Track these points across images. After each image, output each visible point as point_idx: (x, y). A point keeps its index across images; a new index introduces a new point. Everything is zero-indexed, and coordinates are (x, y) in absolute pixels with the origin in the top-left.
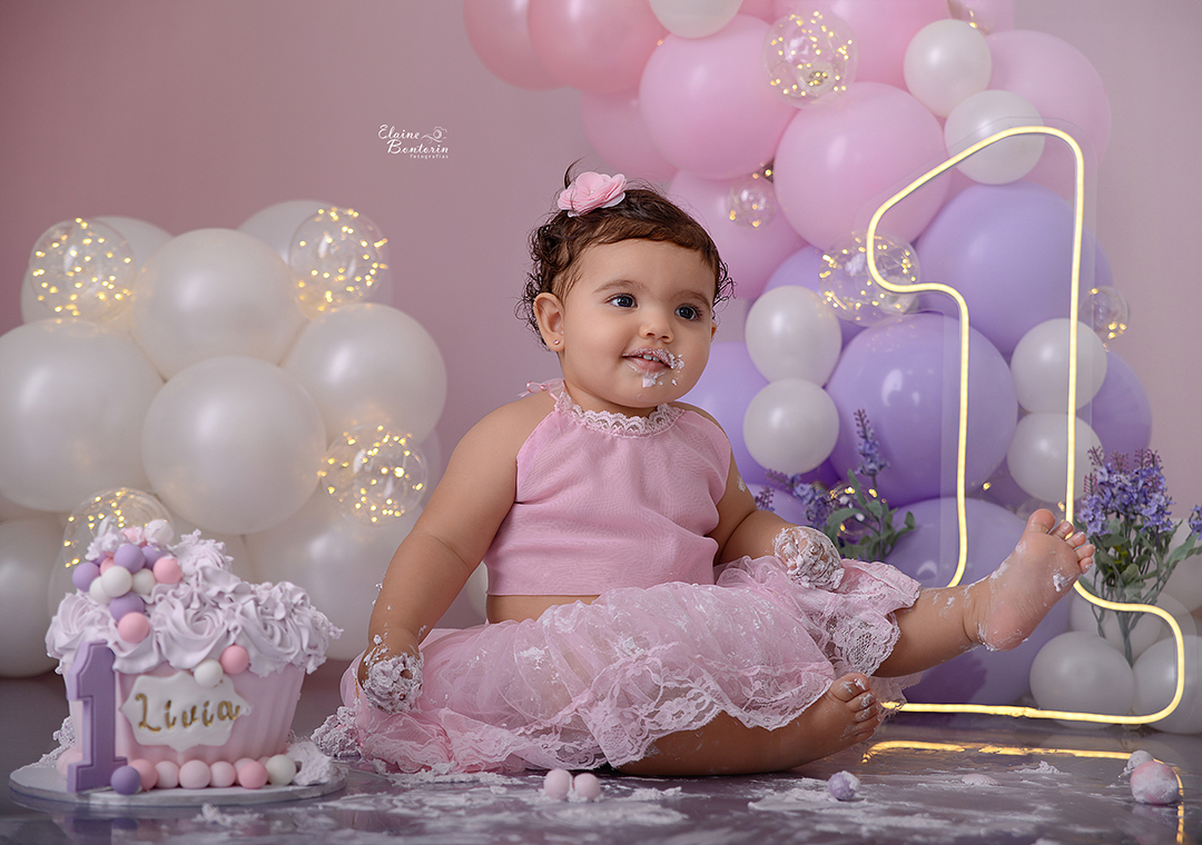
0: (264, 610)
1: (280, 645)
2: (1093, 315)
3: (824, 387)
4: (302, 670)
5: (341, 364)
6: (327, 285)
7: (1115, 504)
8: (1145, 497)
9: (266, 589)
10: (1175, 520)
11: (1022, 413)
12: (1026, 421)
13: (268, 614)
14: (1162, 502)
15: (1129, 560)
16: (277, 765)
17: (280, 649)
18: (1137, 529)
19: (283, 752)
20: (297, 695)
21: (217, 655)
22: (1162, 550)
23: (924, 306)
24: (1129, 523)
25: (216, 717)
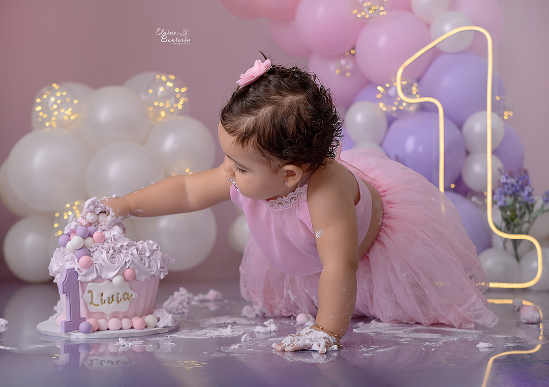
0: (141, 253)
1: (148, 268)
2: (498, 109)
3: (381, 145)
4: (158, 278)
5: (169, 143)
6: (162, 109)
7: (510, 192)
8: (522, 188)
9: (141, 243)
10: (535, 198)
11: (468, 153)
12: (470, 157)
13: (142, 255)
14: (530, 190)
15: (516, 216)
16: (149, 319)
17: (148, 269)
18: (520, 202)
19: (152, 313)
20: (157, 288)
21: (121, 273)
22: (531, 211)
23: (424, 108)
24: (516, 200)
25: (122, 299)
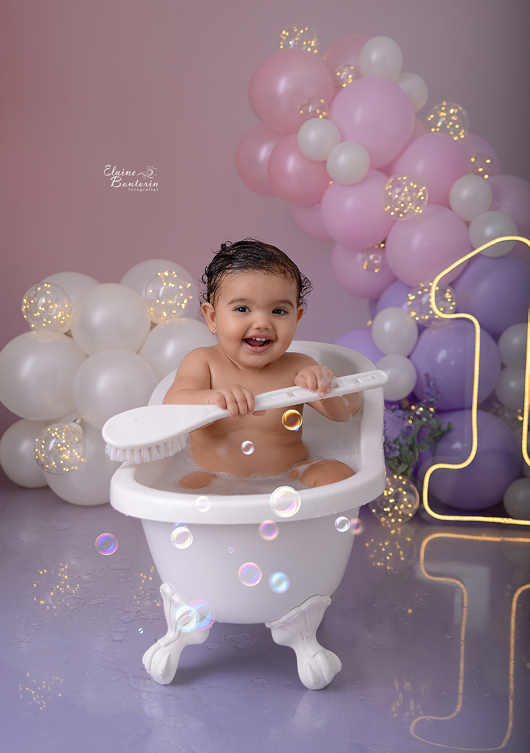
3: (409, 357)
5: (170, 349)
6: (164, 308)
11: (503, 367)
